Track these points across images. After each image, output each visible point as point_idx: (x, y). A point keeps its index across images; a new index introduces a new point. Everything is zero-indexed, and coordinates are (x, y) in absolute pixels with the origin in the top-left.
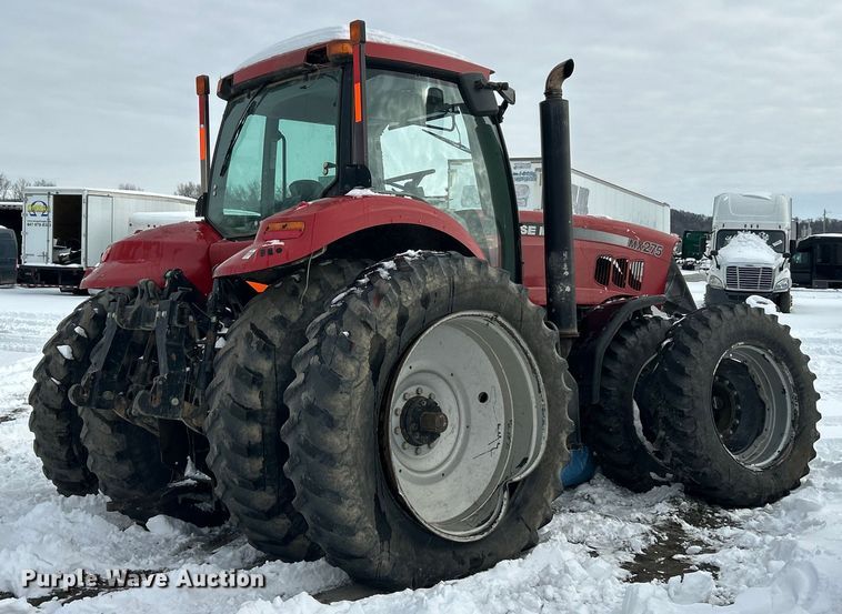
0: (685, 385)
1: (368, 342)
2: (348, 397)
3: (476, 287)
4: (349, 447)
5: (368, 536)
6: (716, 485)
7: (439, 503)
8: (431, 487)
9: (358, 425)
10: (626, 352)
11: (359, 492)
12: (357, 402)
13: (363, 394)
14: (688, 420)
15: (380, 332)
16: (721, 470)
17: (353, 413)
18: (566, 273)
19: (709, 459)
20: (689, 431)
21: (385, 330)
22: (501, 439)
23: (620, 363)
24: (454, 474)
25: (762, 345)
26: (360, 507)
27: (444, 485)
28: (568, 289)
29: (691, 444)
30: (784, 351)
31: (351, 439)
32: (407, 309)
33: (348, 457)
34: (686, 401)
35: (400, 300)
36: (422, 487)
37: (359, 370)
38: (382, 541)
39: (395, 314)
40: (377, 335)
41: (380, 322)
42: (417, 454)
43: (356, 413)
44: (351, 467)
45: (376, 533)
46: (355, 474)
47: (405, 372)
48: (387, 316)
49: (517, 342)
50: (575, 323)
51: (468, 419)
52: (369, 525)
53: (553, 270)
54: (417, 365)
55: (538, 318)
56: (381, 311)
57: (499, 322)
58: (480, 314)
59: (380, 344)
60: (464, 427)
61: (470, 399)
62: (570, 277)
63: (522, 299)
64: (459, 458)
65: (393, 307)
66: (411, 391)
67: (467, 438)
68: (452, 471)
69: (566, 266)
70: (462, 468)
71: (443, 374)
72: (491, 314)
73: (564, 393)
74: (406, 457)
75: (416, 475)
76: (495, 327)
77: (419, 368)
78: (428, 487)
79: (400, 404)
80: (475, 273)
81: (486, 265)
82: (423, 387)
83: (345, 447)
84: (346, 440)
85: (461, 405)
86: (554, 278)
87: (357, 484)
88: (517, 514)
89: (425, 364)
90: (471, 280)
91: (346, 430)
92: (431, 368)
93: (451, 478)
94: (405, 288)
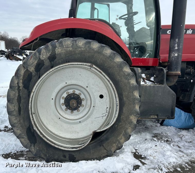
1: (23, 73)
3: (81, 52)
5: (25, 140)
7: (75, 131)
8: (74, 126)
11: (20, 125)
15: (29, 69)
18: (176, 48)
21: (30, 69)
22: (107, 113)
24: (85, 123)
26: (20, 130)
28: (176, 55)
31: (15, 107)
32: (43, 60)
35: (39, 57)
38: (31, 143)
39: (36, 63)
40: (27, 70)
41: (29, 65)
42: (72, 113)
44: (16, 117)
45: (28, 140)
46: (18, 119)
47: (63, 84)
48: (33, 63)
49: (104, 76)
50: (179, 69)
51: (95, 103)
52: (25, 137)
53: (172, 47)
54: (69, 82)
55: (120, 66)
56: (31, 61)
57: (94, 68)
58: (82, 63)
59: (29, 74)
60: (92, 106)
61: (96, 97)
62: (178, 50)
63: (111, 58)
64: (88, 117)
65: (36, 60)
66: (71, 91)
67: (93, 110)
68: (84, 121)
69: (176, 45)
70: (89, 121)
71: (83, 86)
72: (89, 64)
73: (135, 99)
74: (66, 113)
75: (67, 120)
76: (94, 70)
77: (71, 84)
78: (72, 125)
79: (65, 95)
80: (83, 46)
81: (90, 43)
82: (76, 90)
83: (13, 110)
84: (13, 107)
85: (92, 99)
86: (171, 50)
87: (19, 122)
88: (101, 143)
89: (74, 82)
90: (79, 49)
91: (13, 104)
92: (77, 84)
93: (83, 124)
94: (43, 52)
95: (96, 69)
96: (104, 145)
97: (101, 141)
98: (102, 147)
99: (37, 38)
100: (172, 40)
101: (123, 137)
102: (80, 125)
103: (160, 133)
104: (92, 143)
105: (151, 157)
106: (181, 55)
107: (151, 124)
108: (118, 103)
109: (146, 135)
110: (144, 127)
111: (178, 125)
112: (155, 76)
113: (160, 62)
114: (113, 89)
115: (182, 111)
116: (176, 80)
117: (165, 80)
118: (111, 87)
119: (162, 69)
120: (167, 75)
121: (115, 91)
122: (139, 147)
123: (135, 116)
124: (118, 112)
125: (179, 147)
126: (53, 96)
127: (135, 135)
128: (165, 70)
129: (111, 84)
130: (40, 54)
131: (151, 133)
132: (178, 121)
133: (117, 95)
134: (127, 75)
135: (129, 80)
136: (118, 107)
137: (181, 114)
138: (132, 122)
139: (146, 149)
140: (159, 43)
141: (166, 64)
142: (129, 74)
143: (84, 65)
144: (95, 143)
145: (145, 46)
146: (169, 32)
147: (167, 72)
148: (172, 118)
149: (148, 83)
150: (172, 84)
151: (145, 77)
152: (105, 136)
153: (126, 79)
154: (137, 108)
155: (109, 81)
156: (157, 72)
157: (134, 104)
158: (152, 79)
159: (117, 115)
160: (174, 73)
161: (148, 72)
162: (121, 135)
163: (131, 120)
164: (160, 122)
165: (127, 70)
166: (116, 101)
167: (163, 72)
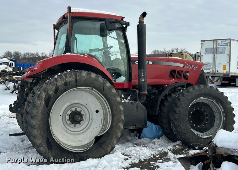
0: (177, 110)
1: (44, 95)
2: (37, 110)
4: (37, 124)
5: (44, 148)
6: (188, 141)
7: (79, 140)
8: (78, 136)
9: (40, 118)
10: (172, 99)
11: (41, 136)
12: (40, 112)
13: (42, 110)
14: (178, 121)
16: (190, 137)
17: (39, 115)
18: (143, 75)
19: (185, 134)
20: (177, 124)
21: (50, 92)
22: (102, 124)
23: (169, 102)
24: (86, 133)
25: (211, 98)
26: (41, 140)
27: (82, 136)
28: (143, 80)
29: (179, 129)
30: (220, 100)
31: (38, 122)
32: (58, 86)
33: (37, 127)
34: (177, 115)
35: (56, 83)
36: (74, 136)
37: (41, 103)
38: (49, 150)
39: (54, 88)
40: (48, 93)
41: (49, 90)
42: (75, 127)
43: (40, 115)
44: (38, 129)
45: (47, 148)
46: (39, 131)
47: (69, 104)
48: (52, 88)
49: (101, 96)
50: (146, 90)
51: (92, 117)
52: (44, 145)
53: (140, 74)
54: (73, 102)
55: (110, 89)
56: (50, 87)
57: (94, 90)
58: (86, 88)
59: (49, 96)
60: (91, 120)
61: (93, 112)
62: (144, 77)
63: (104, 83)
64: (88, 128)
65: (54, 86)
66: (74, 109)
67: (92, 123)
68: (85, 132)
69: (142, 73)
70: (89, 131)
71: (83, 104)
72: (91, 88)
73: (121, 111)
74: (70, 127)
75: (72, 132)
76: (93, 92)
77: (74, 103)
78: (76, 136)
79: (69, 112)
80: (86, 76)
81: (90, 74)
82: (77, 108)
83: (36, 124)
84: (36, 122)
85: (90, 113)
86: (140, 77)
87: (40, 134)
88: (101, 145)
89: (76, 101)
90: (84, 78)
91: (36, 119)
92: (79, 103)
93: (85, 134)
94: (59, 81)
95: (95, 91)
96: (103, 147)
97: (101, 144)
98: (101, 148)
99: (46, 70)
100: (139, 70)
101: (115, 139)
102: (82, 135)
103: (139, 142)
104: (95, 146)
105: (135, 154)
106: (146, 81)
107: (131, 138)
108: (111, 114)
109: (128, 144)
110: (126, 140)
111: (152, 136)
112: (131, 96)
113: (133, 86)
114: (107, 104)
115: (152, 124)
116: (145, 98)
117: (138, 98)
118: (105, 103)
119: (135, 90)
120: (139, 95)
121: (108, 105)
122: (125, 150)
123: (122, 123)
124: (111, 121)
125: (153, 148)
126: (61, 113)
127: (121, 145)
128: (137, 91)
129: (105, 101)
130: (57, 82)
131: (132, 143)
132: (151, 133)
133: (110, 109)
134: (115, 95)
135: (116, 98)
136: (111, 117)
137: (152, 126)
138: (120, 128)
139: (131, 151)
140: (131, 72)
141: (138, 87)
142: (116, 94)
143: (87, 88)
144: (96, 146)
145: (120, 72)
146: (137, 62)
147: (138, 93)
148: (146, 127)
149: (127, 101)
150: (143, 101)
151: (124, 97)
152: (103, 140)
153: (114, 97)
154: (123, 117)
155: (104, 99)
156: (132, 93)
157: (121, 114)
158: (129, 98)
159: (110, 123)
160: (143, 93)
161: (125, 93)
162: (114, 138)
163: (120, 126)
164: (138, 136)
165: (114, 91)
166: (109, 112)
167: (136, 92)
